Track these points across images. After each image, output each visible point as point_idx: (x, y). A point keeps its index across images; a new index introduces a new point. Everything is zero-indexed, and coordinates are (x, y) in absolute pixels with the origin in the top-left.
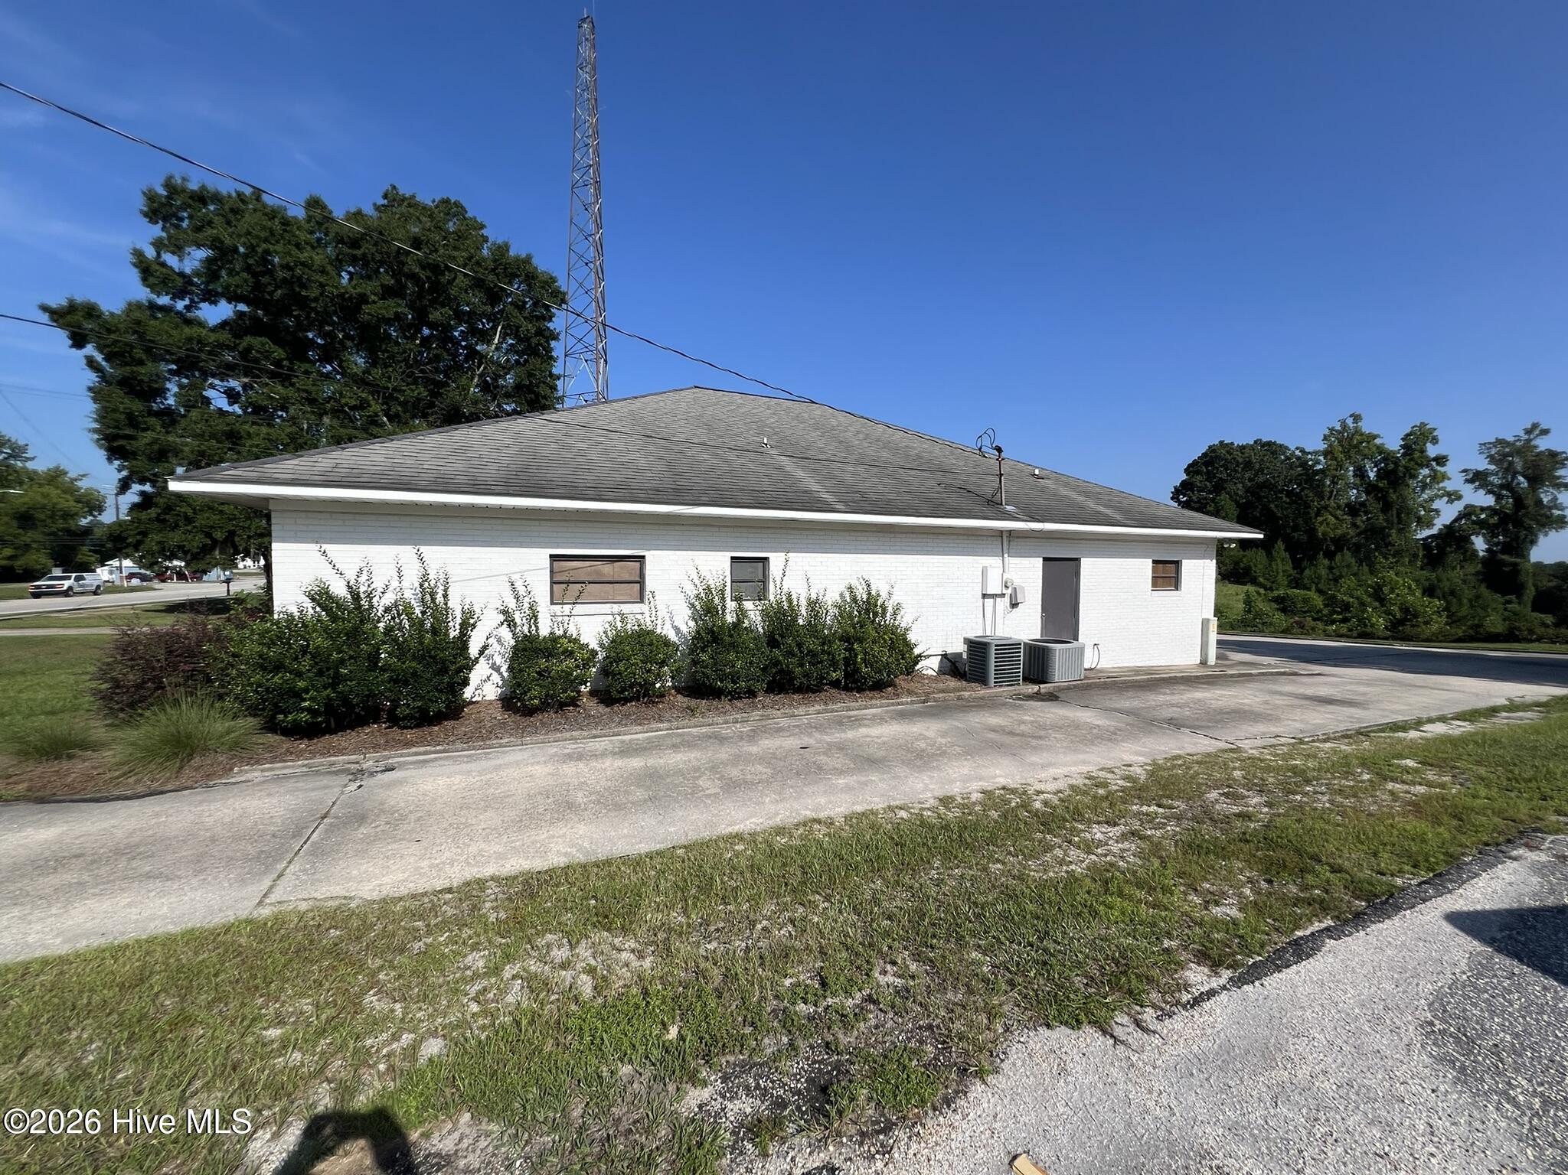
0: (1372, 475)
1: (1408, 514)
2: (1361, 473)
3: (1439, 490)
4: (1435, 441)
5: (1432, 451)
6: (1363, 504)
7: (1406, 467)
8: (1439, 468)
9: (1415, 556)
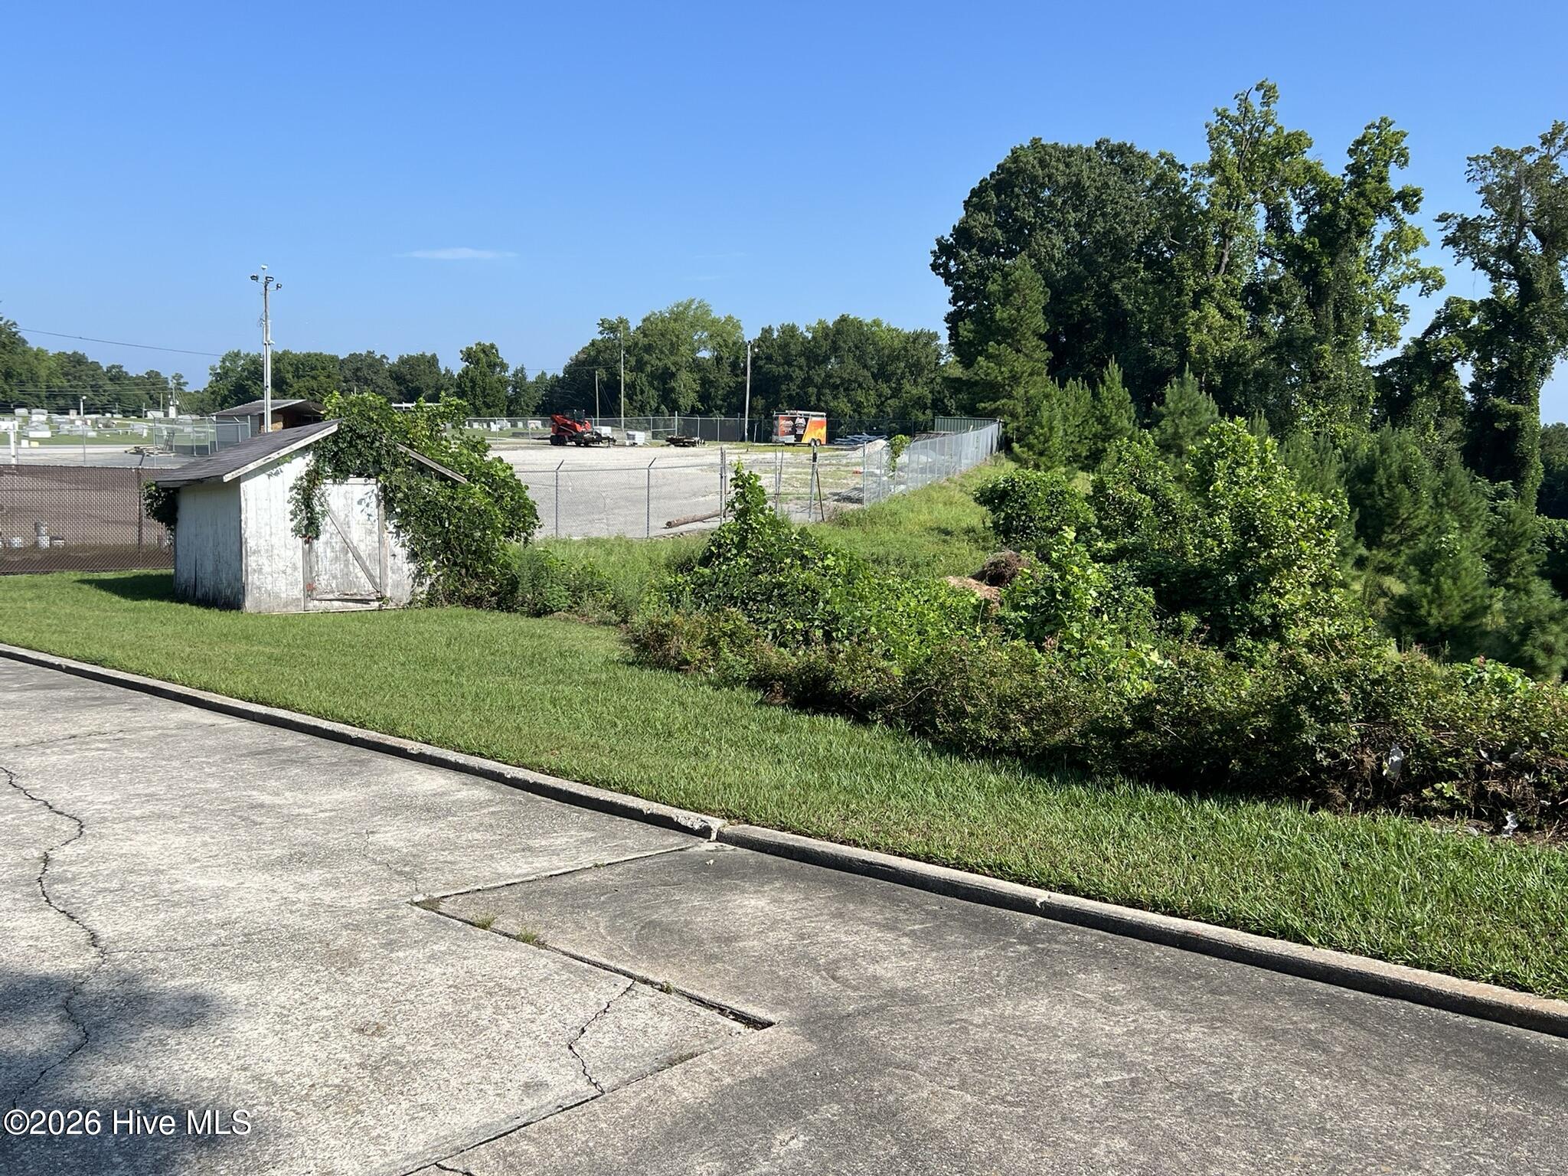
0: (1298, 227)
1: (1353, 313)
2: (1278, 220)
3: (1408, 265)
4: (1403, 158)
5: (1397, 179)
6: (1275, 288)
7: (1352, 211)
8: (1405, 216)
9: (1362, 400)
